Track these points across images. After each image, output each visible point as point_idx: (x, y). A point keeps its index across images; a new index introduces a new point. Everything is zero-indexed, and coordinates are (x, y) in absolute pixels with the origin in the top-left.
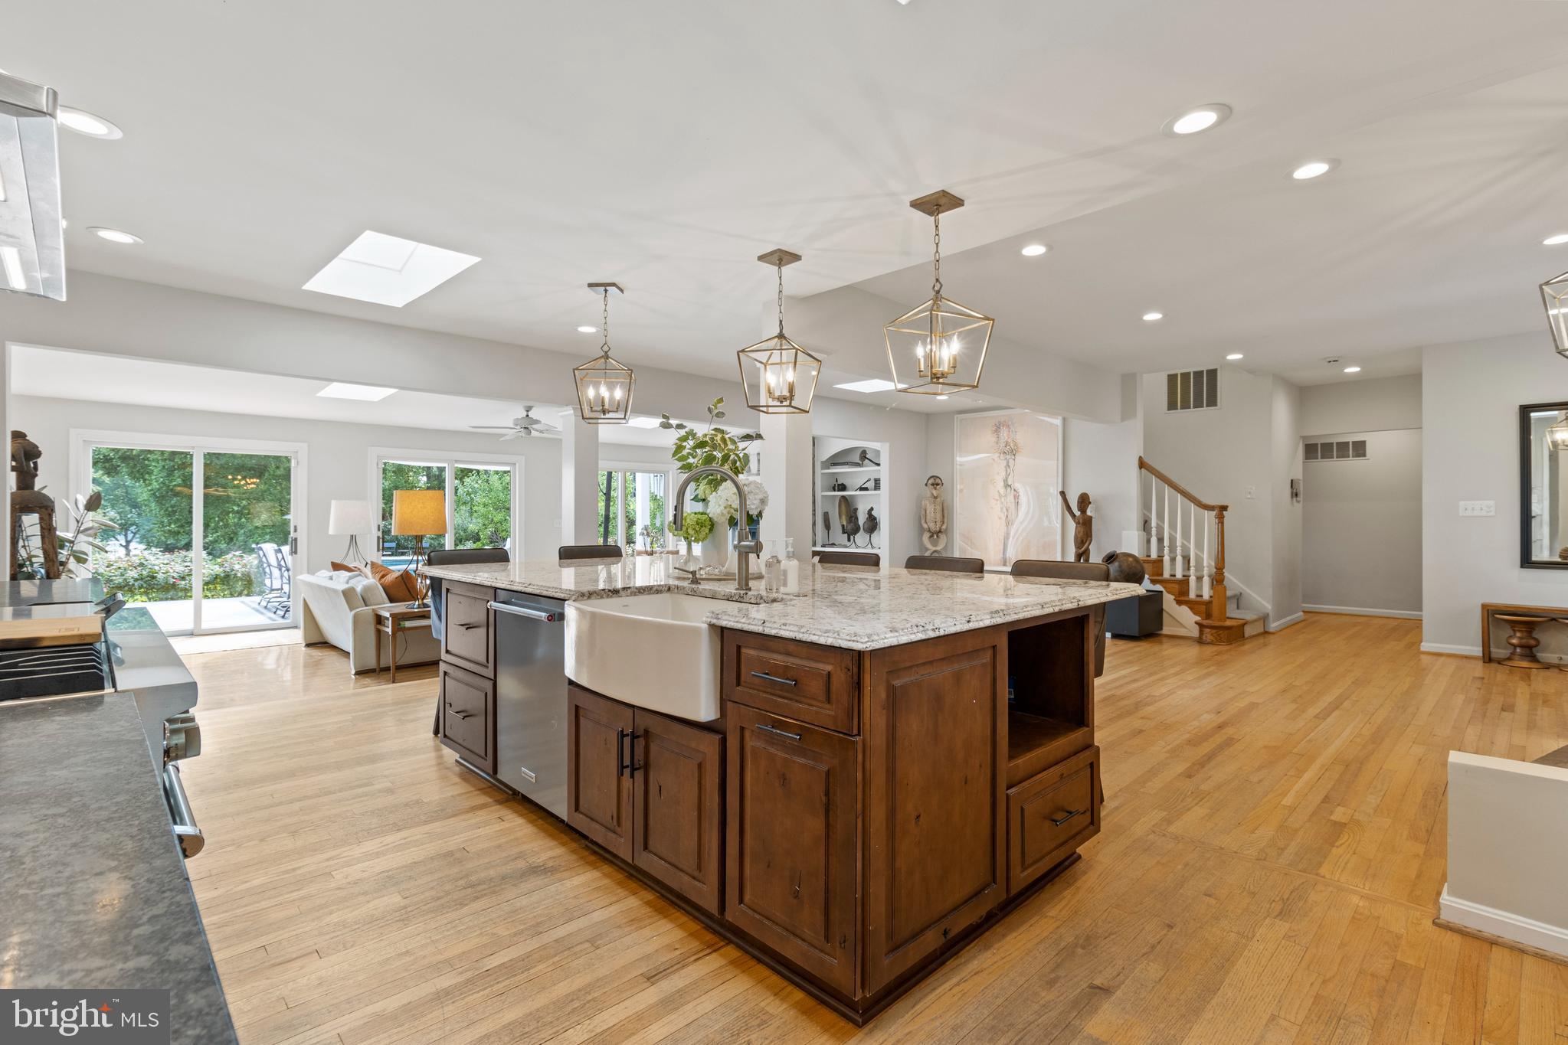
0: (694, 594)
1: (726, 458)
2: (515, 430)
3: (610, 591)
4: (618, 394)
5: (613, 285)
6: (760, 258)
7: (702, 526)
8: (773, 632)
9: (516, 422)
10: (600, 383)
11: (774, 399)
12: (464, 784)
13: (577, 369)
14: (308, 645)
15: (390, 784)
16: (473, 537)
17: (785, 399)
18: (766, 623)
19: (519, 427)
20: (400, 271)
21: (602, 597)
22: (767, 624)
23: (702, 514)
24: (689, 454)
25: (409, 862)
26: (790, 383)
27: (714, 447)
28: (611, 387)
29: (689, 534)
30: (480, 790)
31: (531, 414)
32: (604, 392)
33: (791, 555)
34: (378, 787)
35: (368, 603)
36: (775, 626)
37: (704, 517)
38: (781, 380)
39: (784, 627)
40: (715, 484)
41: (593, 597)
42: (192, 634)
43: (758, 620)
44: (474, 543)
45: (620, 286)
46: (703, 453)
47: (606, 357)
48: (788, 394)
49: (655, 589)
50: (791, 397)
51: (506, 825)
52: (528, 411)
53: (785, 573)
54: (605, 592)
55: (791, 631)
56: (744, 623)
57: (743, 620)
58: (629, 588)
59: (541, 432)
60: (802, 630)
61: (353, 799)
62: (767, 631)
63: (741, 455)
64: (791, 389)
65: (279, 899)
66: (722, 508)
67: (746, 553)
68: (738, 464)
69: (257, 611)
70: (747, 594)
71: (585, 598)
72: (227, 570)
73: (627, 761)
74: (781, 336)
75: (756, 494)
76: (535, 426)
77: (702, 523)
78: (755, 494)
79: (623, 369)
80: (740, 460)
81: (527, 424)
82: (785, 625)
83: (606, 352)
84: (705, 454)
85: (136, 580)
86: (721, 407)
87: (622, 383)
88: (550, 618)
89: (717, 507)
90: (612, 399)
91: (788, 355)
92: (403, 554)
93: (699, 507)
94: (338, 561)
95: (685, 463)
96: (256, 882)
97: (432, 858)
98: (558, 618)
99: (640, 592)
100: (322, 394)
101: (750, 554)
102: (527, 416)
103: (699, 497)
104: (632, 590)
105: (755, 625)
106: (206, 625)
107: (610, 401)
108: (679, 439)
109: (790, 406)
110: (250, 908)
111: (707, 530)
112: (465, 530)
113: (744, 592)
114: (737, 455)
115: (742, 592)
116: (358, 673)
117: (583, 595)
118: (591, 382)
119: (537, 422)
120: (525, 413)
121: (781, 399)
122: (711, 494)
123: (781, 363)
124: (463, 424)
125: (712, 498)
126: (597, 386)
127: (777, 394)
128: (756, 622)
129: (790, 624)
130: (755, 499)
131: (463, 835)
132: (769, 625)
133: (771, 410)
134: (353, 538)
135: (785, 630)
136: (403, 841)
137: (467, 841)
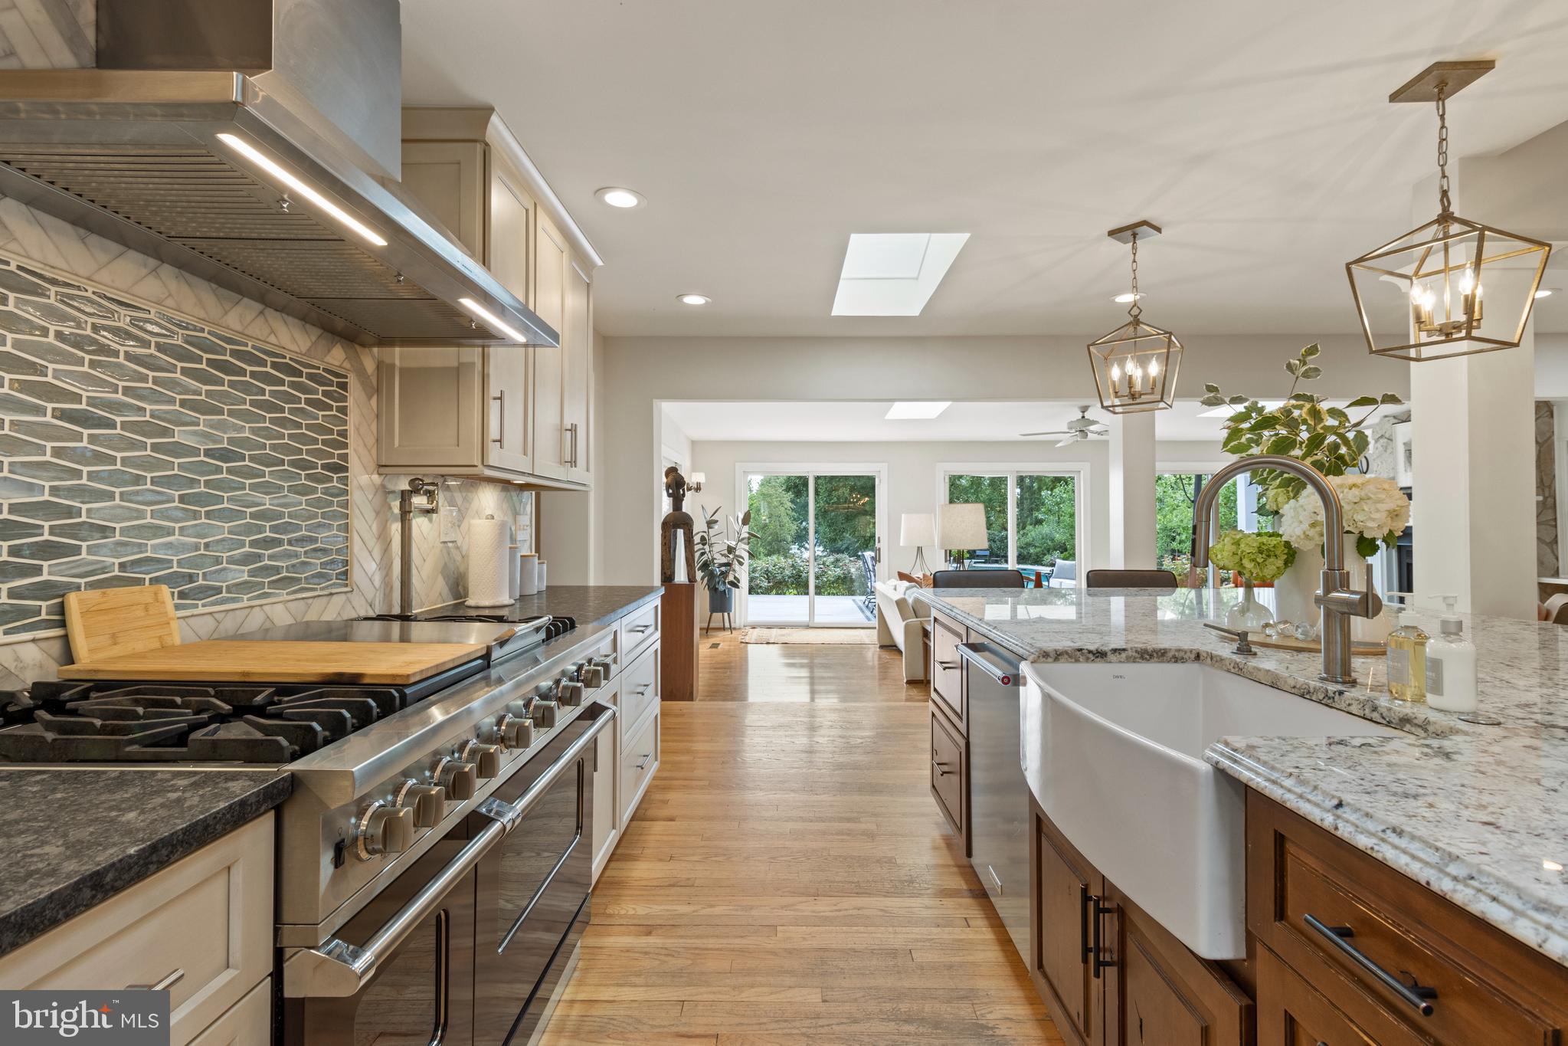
0: (1239, 671)
1: (1316, 442)
2: (1070, 435)
3: (1090, 652)
4: (1154, 369)
5: (1144, 223)
6: (1395, 97)
7: (1269, 556)
8: (1363, 842)
9: (1071, 425)
10: (1126, 358)
11: (1430, 333)
12: (945, 852)
13: (1093, 344)
14: (882, 647)
15: (874, 827)
16: (1061, 547)
17: (1457, 327)
18: (1346, 809)
19: (1073, 431)
20: (917, 279)
21: (1077, 661)
22: (1346, 813)
23: (1271, 535)
24: (1250, 440)
25: (849, 946)
26: (1466, 298)
27: (1293, 424)
28: (1143, 362)
29: (1244, 568)
30: (959, 866)
31: (1087, 415)
32: (1132, 368)
33: (1453, 629)
34: (863, 826)
35: (918, 615)
36: (1370, 825)
37: (1274, 541)
38: (1447, 297)
39: (1393, 838)
40: (1295, 485)
41: (1062, 659)
42: (808, 627)
43: (1325, 793)
44: (1062, 553)
45: (1154, 223)
46: (1271, 436)
47: (1136, 322)
48: (1463, 318)
49: (1170, 654)
50: (1470, 325)
51: (969, 934)
52: (1083, 412)
53: (1436, 665)
54: (1083, 654)
55: (1414, 857)
56: (1289, 791)
57: (1288, 783)
58: (1124, 650)
59: (1099, 433)
60: (1452, 869)
61: (837, 834)
62: (1345, 831)
63: (1351, 435)
64: (1469, 305)
65: (722, 941)
66: (1305, 526)
67: (1343, 613)
68: (1343, 450)
69: (861, 609)
70: (1341, 693)
71: (1050, 660)
72: (846, 572)
73: (1092, 944)
74: (1445, 217)
75: (1380, 501)
76: (1092, 428)
77: (1268, 550)
78: (1376, 502)
79: (1159, 334)
80: (1346, 442)
81: (1082, 426)
82: (1399, 832)
83: (1136, 316)
84: (1273, 438)
85: (790, 577)
86: (1312, 361)
87: (1159, 356)
88: (1006, 680)
89: (1296, 524)
90: (1145, 377)
91: (1462, 252)
92: (997, 562)
93: (1267, 524)
94: (906, 571)
95: (1244, 455)
96: (717, 910)
97: (872, 951)
98: (1013, 680)
99: (1142, 658)
100: (889, 416)
101: (1352, 617)
102: (1083, 417)
103: (1267, 507)
104: (1130, 653)
105: (1317, 805)
106: (819, 619)
107: (1143, 380)
108: (1231, 419)
109: (1469, 337)
110: (698, 942)
111: (1280, 563)
112: (1052, 540)
113: (1339, 687)
114: (1342, 437)
115: (1332, 687)
116: (909, 682)
117: (1046, 655)
118: (1116, 360)
119: (1094, 422)
120: (1081, 415)
121: (1447, 333)
122: (1287, 503)
123: (1446, 269)
124: (1013, 433)
125: (1287, 509)
126: (1122, 363)
127: (1439, 320)
128: (1317, 798)
129: (1413, 838)
130: (1378, 511)
131: (916, 930)
132: (1353, 817)
133: (1426, 352)
134: (920, 549)
135: (1395, 847)
136: (854, 912)
137: (917, 940)
